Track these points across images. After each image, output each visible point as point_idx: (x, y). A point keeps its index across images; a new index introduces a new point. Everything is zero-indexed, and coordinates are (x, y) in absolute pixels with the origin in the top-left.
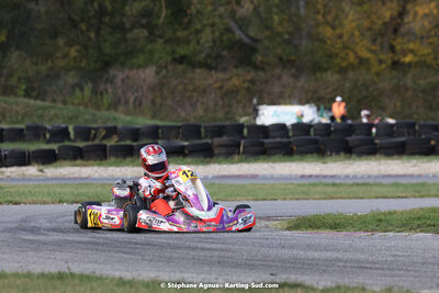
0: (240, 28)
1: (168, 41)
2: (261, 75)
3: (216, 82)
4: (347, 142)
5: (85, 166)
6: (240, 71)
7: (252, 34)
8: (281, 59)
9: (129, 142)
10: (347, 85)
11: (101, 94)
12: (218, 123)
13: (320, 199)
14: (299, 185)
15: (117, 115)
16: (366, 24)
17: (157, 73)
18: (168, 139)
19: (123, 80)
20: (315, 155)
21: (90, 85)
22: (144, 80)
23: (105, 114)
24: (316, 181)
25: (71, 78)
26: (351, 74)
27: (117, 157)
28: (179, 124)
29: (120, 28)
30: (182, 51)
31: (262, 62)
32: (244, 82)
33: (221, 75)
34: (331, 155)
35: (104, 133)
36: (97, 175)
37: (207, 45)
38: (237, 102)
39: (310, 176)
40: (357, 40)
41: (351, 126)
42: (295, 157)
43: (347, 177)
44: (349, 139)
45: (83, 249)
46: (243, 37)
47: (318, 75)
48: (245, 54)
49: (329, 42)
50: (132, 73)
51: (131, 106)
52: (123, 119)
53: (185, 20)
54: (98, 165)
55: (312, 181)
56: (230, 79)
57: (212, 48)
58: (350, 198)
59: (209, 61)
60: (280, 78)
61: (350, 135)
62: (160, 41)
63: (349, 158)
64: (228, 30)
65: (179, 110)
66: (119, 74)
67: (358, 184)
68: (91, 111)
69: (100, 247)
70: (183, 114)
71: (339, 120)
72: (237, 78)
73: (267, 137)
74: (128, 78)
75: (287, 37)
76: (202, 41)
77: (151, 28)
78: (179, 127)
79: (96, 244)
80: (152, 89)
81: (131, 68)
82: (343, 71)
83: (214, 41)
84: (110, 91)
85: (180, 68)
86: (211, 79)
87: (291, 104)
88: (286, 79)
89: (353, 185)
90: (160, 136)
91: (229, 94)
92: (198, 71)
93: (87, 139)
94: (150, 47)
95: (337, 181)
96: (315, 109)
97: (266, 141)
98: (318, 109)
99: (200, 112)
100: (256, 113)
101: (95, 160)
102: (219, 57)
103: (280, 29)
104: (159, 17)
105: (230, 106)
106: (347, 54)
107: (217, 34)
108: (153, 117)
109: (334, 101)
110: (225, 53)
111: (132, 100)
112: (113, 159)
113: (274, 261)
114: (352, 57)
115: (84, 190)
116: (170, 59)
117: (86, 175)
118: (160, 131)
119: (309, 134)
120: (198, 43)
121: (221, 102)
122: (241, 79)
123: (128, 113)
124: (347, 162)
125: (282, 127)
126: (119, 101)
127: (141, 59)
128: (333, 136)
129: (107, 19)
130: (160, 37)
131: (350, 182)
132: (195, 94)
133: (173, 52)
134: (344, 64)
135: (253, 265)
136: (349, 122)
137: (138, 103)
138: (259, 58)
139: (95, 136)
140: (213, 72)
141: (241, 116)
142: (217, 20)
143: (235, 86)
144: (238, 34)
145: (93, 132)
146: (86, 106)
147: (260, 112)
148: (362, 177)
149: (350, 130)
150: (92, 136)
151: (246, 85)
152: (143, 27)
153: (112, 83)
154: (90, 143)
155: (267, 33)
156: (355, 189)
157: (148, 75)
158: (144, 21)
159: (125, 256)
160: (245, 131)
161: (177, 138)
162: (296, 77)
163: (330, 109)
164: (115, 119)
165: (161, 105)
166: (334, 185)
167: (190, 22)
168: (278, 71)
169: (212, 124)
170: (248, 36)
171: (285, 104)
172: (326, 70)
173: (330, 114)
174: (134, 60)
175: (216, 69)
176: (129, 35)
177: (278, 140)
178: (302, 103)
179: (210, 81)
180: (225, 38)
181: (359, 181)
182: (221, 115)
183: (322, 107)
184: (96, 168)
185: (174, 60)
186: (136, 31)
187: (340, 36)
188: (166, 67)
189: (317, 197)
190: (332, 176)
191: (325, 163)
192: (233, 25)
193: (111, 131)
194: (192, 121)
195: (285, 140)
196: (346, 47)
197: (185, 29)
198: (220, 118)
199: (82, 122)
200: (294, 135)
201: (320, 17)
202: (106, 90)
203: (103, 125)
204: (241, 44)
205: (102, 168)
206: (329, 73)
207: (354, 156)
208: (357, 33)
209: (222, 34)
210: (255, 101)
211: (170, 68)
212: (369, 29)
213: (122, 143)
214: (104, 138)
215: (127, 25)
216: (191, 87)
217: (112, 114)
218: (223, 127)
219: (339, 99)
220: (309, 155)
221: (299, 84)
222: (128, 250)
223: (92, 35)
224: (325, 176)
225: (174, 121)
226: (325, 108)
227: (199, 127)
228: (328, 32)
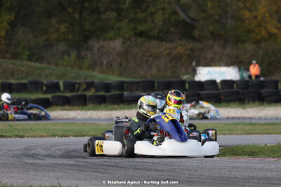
0: (183, 11)
1: (131, 21)
2: (199, 45)
3: (166, 50)
4: (260, 93)
5: (71, 110)
6: (183, 42)
7: (192, 15)
8: (212, 34)
9: (102, 93)
10: (261, 52)
11: (83, 58)
12: (167, 80)
13: (240, 134)
14: (225, 124)
15: (94, 73)
16: (274, 8)
17: (123, 43)
18: (131, 91)
19: (99, 49)
20: (237, 103)
21: (75, 52)
22: (114, 49)
23: (85, 72)
24: (238, 121)
25: (61, 47)
26: (263, 45)
27: (94, 103)
28: (139, 80)
29: (96, 11)
30: (141, 28)
31: (199, 36)
32: (186, 50)
33: (169, 45)
34: (249, 103)
35: (85, 86)
36: (79, 117)
37: (160, 23)
38: (182, 65)
39: (234, 118)
40: (268, 20)
41: (263, 82)
42: (223, 104)
43: (260, 118)
44: (262, 91)
45: (69, 169)
46: (186, 18)
47: (240, 45)
48: (186, 30)
49: (247, 22)
50: (105, 43)
51: (104, 67)
52: (98, 76)
53: (144, 6)
54: (81, 110)
55: (234, 121)
56: (176, 48)
57: (163, 26)
58: (262, 134)
59: (161, 35)
60: (212, 47)
61: (263, 88)
62: (126, 20)
63: (262, 105)
64: (175, 13)
65: (139, 70)
66: (95, 44)
67: (268, 124)
68: (76, 70)
69: (82, 169)
70: (142, 73)
71: (254, 78)
72: (181, 47)
73: (202, 90)
74: (102, 47)
75: (217, 17)
76: (156, 21)
77: (119, 11)
78: (139, 83)
79: (79, 166)
80: (120, 55)
81: (105, 40)
82: (257, 42)
83: (164, 21)
84: (89, 56)
85: (140, 40)
86: (163, 48)
87: (220, 66)
88: (217, 48)
89: (264, 124)
90: (125, 88)
91: (175, 59)
92: (153, 42)
93: (72, 91)
94: (118, 25)
95: (253, 122)
96: (237, 69)
97: (202, 92)
98: (240, 70)
99: (154, 72)
100: (194, 72)
101: (78, 106)
102: (168, 32)
103: (212, 12)
104: (124, 3)
105: (176, 67)
106: (261, 30)
107: (167, 16)
108: (121, 75)
109: (251, 64)
110: (172, 29)
111: (105, 63)
112: (91, 105)
113: (207, 179)
114: (264, 32)
115: (71, 128)
116: (132, 34)
117: (72, 117)
118: (125, 85)
119: (233, 88)
120: (153, 22)
121: (169, 65)
122: (184, 48)
123: (102, 72)
124: (261, 108)
125: (213, 82)
126: (96, 64)
127: (111, 34)
128: (250, 89)
129: (87, 5)
130: (125, 17)
131: (262, 122)
132: (151, 59)
133: (135, 28)
134: (259, 37)
135: (192, 182)
136: (262, 79)
137: (110, 65)
138: (196, 33)
139: (78, 88)
140: (164, 43)
141: (184, 74)
142: (166, 5)
143: (179, 53)
144: (182, 16)
145: (77, 86)
146: (72, 67)
147: (198, 72)
148: (271, 119)
149: (262, 85)
150: (76, 88)
151: (188, 52)
152: (113, 10)
153: (90, 50)
154: (74, 94)
155: (203, 15)
156: (266, 127)
157: (117, 44)
158: (114, 6)
159: (100, 175)
160: (187, 85)
161: (137, 90)
162: (223, 46)
163: (248, 70)
164: (93, 76)
165: (126, 66)
166: (251, 124)
167: (147, 7)
168: (210, 42)
169: (163, 80)
170: (189, 17)
171: (216, 66)
172: (245, 42)
173: (248, 73)
174: (107, 34)
175: (166, 40)
176: (103, 16)
177: (211, 92)
178: (228, 65)
179: (162, 49)
180: (172, 18)
181: (270, 122)
182: (169, 73)
183: (242, 68)
184: (79, 112)
185: (136, 34)
186: (108, 13)
187: (256, 17)
188: (130, 39)
189: (239, 132)
190: (250, 118)
191: (244, 108)
192: (178, 9)
193: (90, 85)
194: (149, 78)
195: (216, 92)
196: (259, 25)
197: (144, 12)
198: (169, 76)
199: (69, 79)
200: (222, 88)
201: (241, 4)
202: (86, 56)
203: (84, 81)
204: (184, 23)
205: (84, 112)
206: (247, 43)
207: (265, 103)
208: (268, 15)
209: (170, 16)
210: (194, 64)
211: (133, 39)
212: (277, 12)
213: (98, 94)
214: (85, 90)
215: (102, 9)
216: (148, 54)
217: (90, 73)
218: (171, 82)
219: (254, 62)
220: (233, 103)
221: (226, 52)
222: (102, 171)
223: (77, 16)
224: (244, 118)
225: (135, 78)
226: (245, 69)
227: (154, 82)
228: (247, 14)
